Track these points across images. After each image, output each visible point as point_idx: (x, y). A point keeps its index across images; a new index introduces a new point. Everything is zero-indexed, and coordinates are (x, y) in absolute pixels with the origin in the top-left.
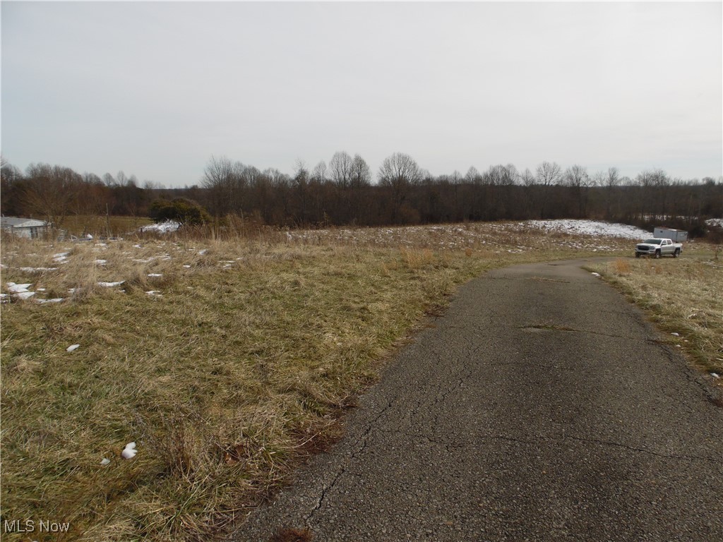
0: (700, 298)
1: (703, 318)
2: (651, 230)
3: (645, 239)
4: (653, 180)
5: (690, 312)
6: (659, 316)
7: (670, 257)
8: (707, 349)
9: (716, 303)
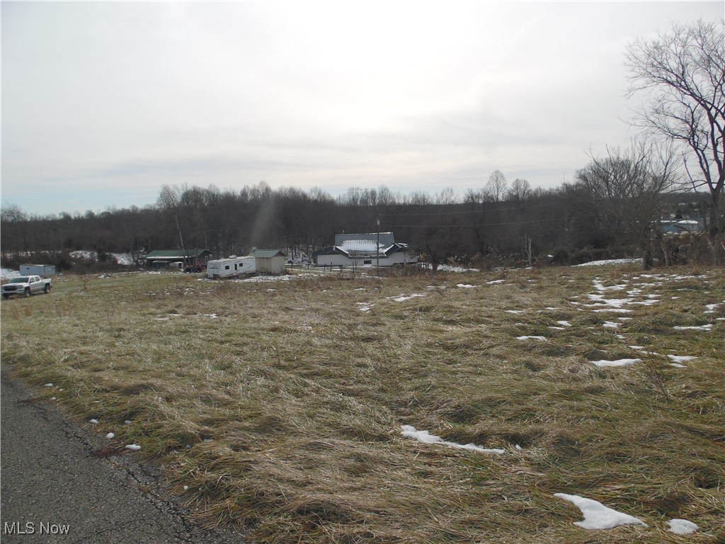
0: (71, 336)
1: (75, 359)
2: (17, 268)
3: (11, 278)
4: (8, 216)
5: (62, 355)
6: (29, 369)
7: (40, 294)
8: (83, 393)
9: (87, 338)
